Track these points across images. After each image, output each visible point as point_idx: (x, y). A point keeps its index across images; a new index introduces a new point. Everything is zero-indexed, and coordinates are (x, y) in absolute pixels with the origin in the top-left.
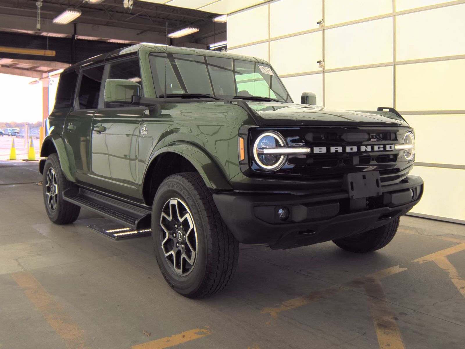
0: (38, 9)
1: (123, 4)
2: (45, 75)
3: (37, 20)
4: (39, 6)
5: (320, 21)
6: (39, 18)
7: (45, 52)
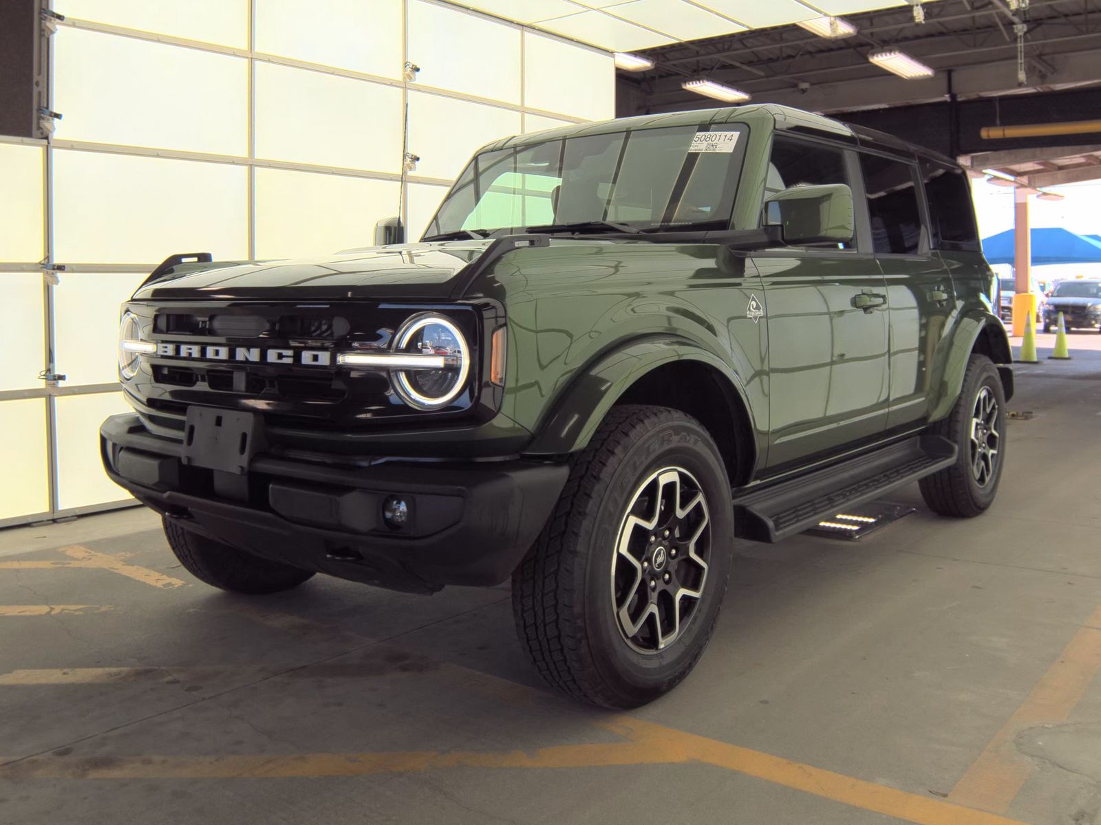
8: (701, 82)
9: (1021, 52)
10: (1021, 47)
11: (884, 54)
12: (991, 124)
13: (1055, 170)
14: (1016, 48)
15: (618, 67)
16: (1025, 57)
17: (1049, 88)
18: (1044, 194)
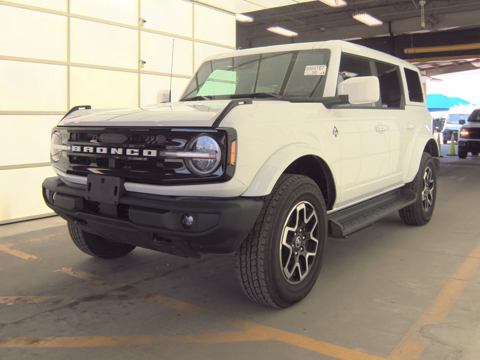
8: (276, 27)
9: (423, 13)
10: (423, 11)
11: (360, 15)
12: (409, 46)
13: (438, 68)
14: (420, 12)
15: (237, 20)
16: (425, 16)
17: (436, 30)
18: (433, 79)
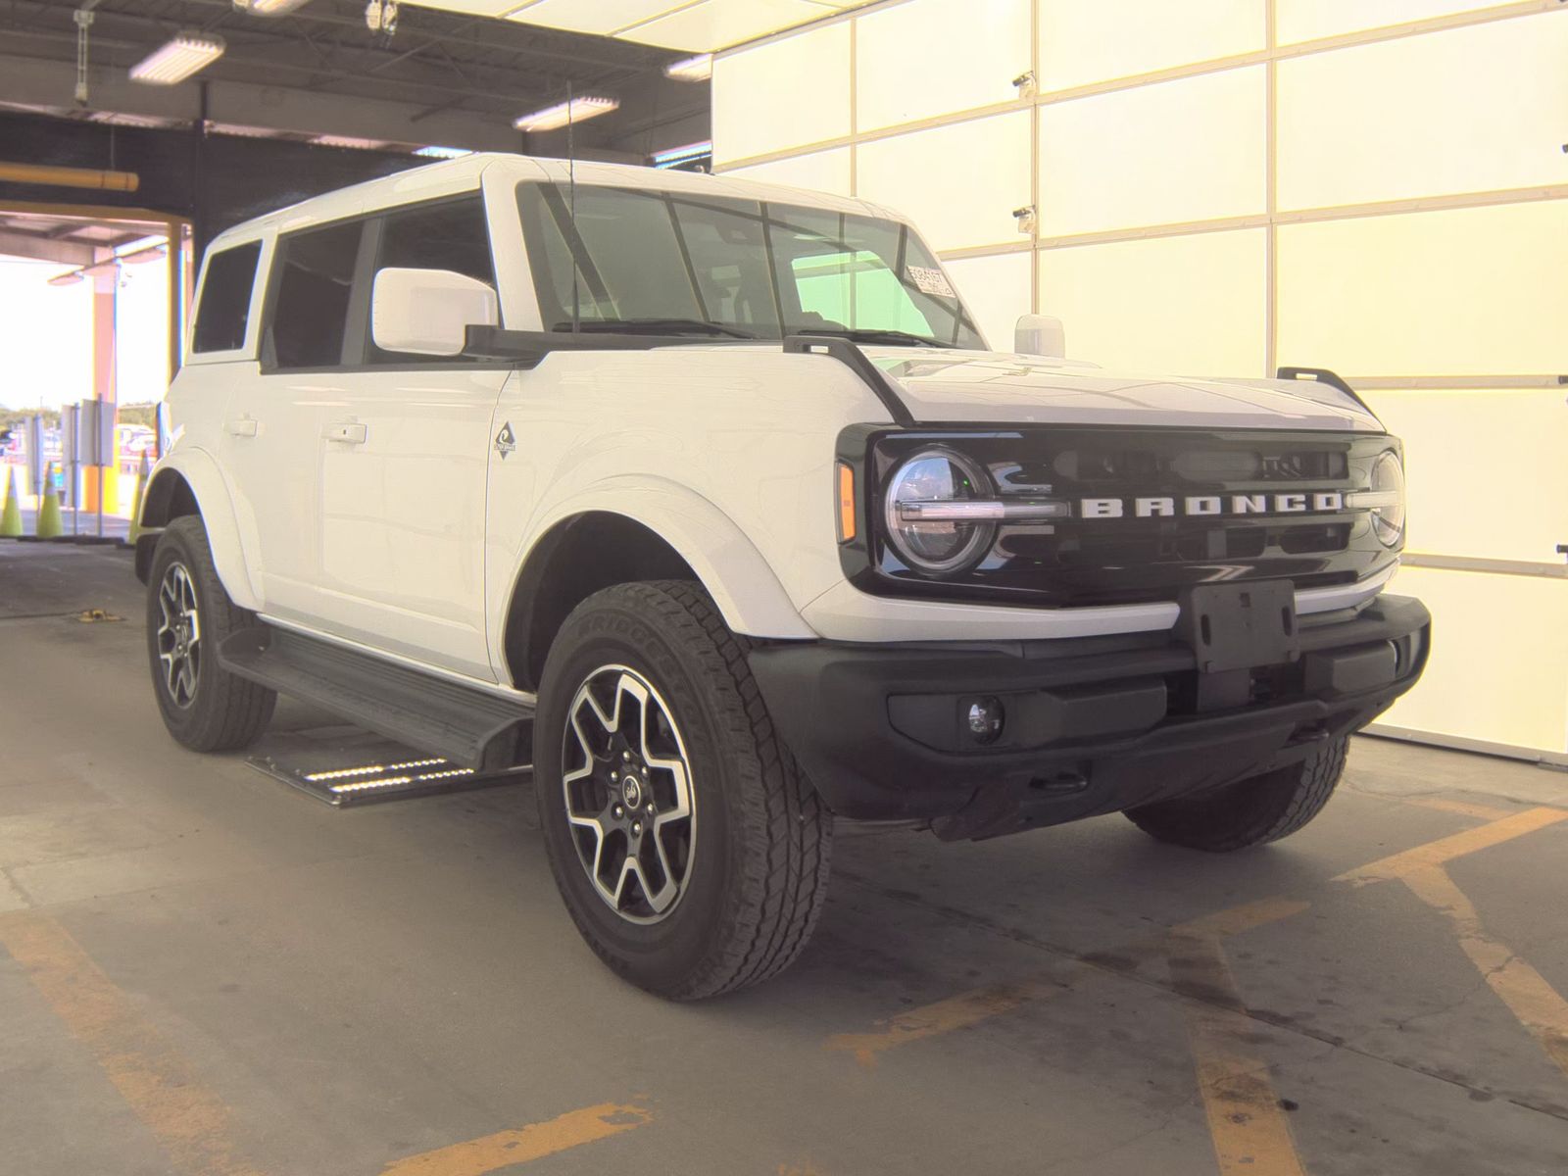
0: (80, 33)
1: (364, 17)
2: (102, 254)
3: (77, 69)
4: (83, 25)
5: (1023, 76)
6: (82, 64)
7: (103, 177)
